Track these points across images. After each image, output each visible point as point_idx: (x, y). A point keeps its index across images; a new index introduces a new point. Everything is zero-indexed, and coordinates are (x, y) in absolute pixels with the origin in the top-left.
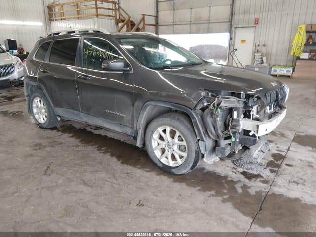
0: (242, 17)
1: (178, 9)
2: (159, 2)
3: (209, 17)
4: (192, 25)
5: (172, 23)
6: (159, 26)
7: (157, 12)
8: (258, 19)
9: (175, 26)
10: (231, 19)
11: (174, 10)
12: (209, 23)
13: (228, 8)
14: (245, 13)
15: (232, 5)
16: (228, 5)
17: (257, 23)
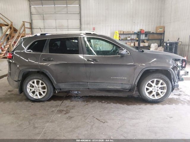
0: (86, 26)
1: (47, 19)
2: (32, 14)
3: (68, 25)
4: (57, 29)
5: (43, 28)
6: (33, 28)
7: (31, 20)
8: (95, 28)
9: (45, 29)
10: (81, 27)
11: (44, 20)
12: (68, 28)
13: (79, 21)
14: (87, 24)
15: (80, 20)
16: (78, 20)
17: (94, 30)
